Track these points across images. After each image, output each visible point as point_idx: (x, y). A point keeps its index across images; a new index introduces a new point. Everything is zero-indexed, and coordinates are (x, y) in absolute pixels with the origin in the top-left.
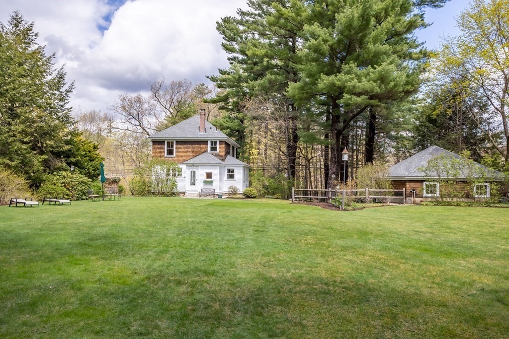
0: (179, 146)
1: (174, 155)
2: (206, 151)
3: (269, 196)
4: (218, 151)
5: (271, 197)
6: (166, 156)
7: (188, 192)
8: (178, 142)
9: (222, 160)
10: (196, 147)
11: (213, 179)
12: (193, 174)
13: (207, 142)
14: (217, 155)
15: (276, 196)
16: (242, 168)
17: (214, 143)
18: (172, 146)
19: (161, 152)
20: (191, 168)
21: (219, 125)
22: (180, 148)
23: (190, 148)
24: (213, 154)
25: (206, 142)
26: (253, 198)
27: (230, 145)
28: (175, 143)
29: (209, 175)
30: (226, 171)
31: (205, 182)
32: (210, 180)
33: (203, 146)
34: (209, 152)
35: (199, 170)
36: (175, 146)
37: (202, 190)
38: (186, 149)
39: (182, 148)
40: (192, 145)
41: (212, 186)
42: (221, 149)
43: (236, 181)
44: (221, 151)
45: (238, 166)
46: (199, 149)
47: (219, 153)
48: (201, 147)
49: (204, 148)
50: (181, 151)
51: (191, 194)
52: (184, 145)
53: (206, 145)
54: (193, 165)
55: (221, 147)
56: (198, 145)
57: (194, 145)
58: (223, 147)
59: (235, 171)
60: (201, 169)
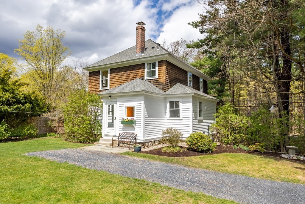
0: (113, 75)
1: (108, 87)
2: (142, 78)
3: (241, 146)
4: (157, 77)
5: (244, 147)
6: (100, 89)
7: (104, 137)
9: (162, 89)
10: (131, 73)
11: (135, 118)
12: (112, 110)
13: (144, 64)
14: (155, 82)
15: (252, 147)
16: (191, 100)
17: (152, 65)
18: (107, 77)
19: (96, 85)
20: (109, 101)
21: (199, 65)
22: (114, 77)
23: (125, 75)
24: (150, 81)
25: (141, 66)
26: (202, 152)
27: (186, 72)
28: (109, 71)
29: (131, 111)
30: (168, 105)
31: (124, 122)
32: (130, 118)
33: (139, 71)
34: (145, 79)
35: (118, 103)
36: (109, 75)
37: (120, 134)
38: (120, 78)
39: (116, 77)
40: (127, 72)
41: (134, 129)
42: (161, 73)
43: (182, 120)
44: (161, 75)
45: (184, 97)
46: (135, 77)
47: (159, 79)
48: (137, 73)
49: (140, 74)
50: (115, 81)
51: (106, 141)
52: (118, 73)
53: (142, 70)
54: (110, 96)
55: (161, 69)
56: (133, 71)
57: (129, 72)
58: (163, 69)
59: (181, 104)
60: (120, 102)
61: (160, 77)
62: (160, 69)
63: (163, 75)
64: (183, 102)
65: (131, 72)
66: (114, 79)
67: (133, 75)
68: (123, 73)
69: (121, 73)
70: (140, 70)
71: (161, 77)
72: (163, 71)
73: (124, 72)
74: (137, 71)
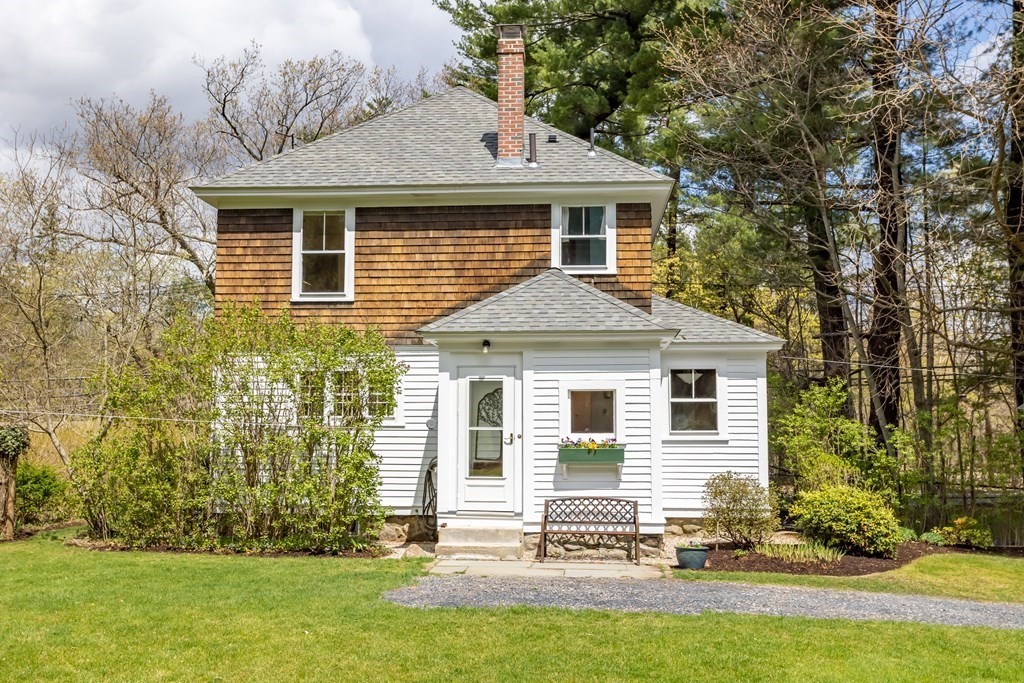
0: (376, 238)
1: (349, 293)
2: (540, 265)
4: (611, 267)
6: (296, 296)
7: (453, 523)
8: (371, 217)
10: (480, 244)
11: (620, 436)
12: (487, 403)
13: (544, 210)
14: (606, 285)
16: (762, 366)
17: (583, 218)
18: (337, 240)
19: (265, 277)
20: (467, 361)
22: (384, 250)
23: (445, 246)
25: (536, 215)
28: (350, 218)
29: (593, 410)
31: (571, 454)
33: (521, 238)
34: (555, 270)
36: (350, 237)
37: (547, 506)
38: (418, 257)
39: (394, 250)
40: (456, 233)
41: (616, 483)
42: (629, 255)
43: (726, 442)
44: (629, 263)
45: (737, 355)
46: (499, 256)
47: (621, 279)
48: (511, 241)
49: (527, 248)
50: (389, 266)
51: (477, 540)
52: (407, 234)
53: (537, 232)
54: (486, 343)
55: (630, 239)
56: (492, 233)
57: (468, 233)
58: (641, 239)
59: (721, 382)
60: (537, 368)
61: (624, 271)
62: (626, 239)
63: (638, 263)
64: (730, 375)
65: (481, 233)
66: (386, 258)
67: (490, 249)
68: (431, 234)
69: (420, 234)
70: (530, 232)
71: (631, 271)
72: (638, 247)
73: (441, 234)
74: (512, 232)
